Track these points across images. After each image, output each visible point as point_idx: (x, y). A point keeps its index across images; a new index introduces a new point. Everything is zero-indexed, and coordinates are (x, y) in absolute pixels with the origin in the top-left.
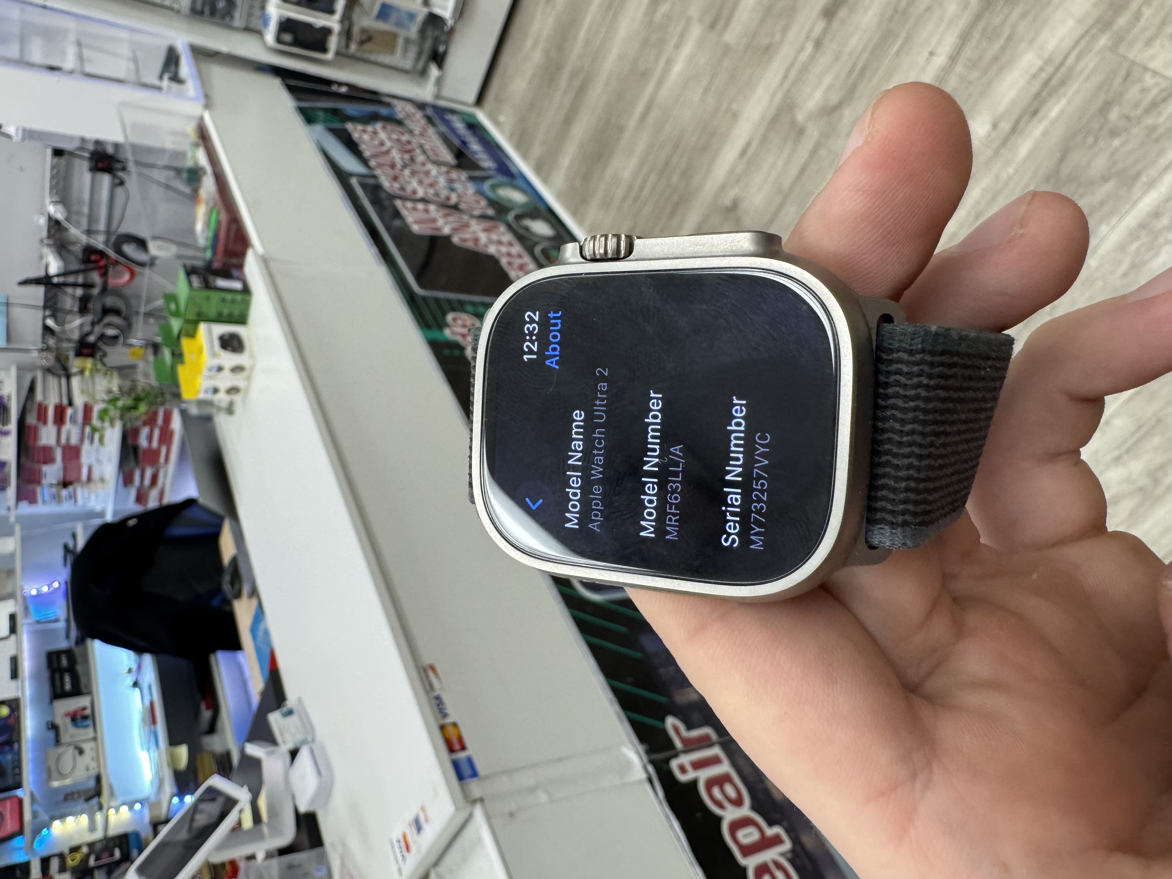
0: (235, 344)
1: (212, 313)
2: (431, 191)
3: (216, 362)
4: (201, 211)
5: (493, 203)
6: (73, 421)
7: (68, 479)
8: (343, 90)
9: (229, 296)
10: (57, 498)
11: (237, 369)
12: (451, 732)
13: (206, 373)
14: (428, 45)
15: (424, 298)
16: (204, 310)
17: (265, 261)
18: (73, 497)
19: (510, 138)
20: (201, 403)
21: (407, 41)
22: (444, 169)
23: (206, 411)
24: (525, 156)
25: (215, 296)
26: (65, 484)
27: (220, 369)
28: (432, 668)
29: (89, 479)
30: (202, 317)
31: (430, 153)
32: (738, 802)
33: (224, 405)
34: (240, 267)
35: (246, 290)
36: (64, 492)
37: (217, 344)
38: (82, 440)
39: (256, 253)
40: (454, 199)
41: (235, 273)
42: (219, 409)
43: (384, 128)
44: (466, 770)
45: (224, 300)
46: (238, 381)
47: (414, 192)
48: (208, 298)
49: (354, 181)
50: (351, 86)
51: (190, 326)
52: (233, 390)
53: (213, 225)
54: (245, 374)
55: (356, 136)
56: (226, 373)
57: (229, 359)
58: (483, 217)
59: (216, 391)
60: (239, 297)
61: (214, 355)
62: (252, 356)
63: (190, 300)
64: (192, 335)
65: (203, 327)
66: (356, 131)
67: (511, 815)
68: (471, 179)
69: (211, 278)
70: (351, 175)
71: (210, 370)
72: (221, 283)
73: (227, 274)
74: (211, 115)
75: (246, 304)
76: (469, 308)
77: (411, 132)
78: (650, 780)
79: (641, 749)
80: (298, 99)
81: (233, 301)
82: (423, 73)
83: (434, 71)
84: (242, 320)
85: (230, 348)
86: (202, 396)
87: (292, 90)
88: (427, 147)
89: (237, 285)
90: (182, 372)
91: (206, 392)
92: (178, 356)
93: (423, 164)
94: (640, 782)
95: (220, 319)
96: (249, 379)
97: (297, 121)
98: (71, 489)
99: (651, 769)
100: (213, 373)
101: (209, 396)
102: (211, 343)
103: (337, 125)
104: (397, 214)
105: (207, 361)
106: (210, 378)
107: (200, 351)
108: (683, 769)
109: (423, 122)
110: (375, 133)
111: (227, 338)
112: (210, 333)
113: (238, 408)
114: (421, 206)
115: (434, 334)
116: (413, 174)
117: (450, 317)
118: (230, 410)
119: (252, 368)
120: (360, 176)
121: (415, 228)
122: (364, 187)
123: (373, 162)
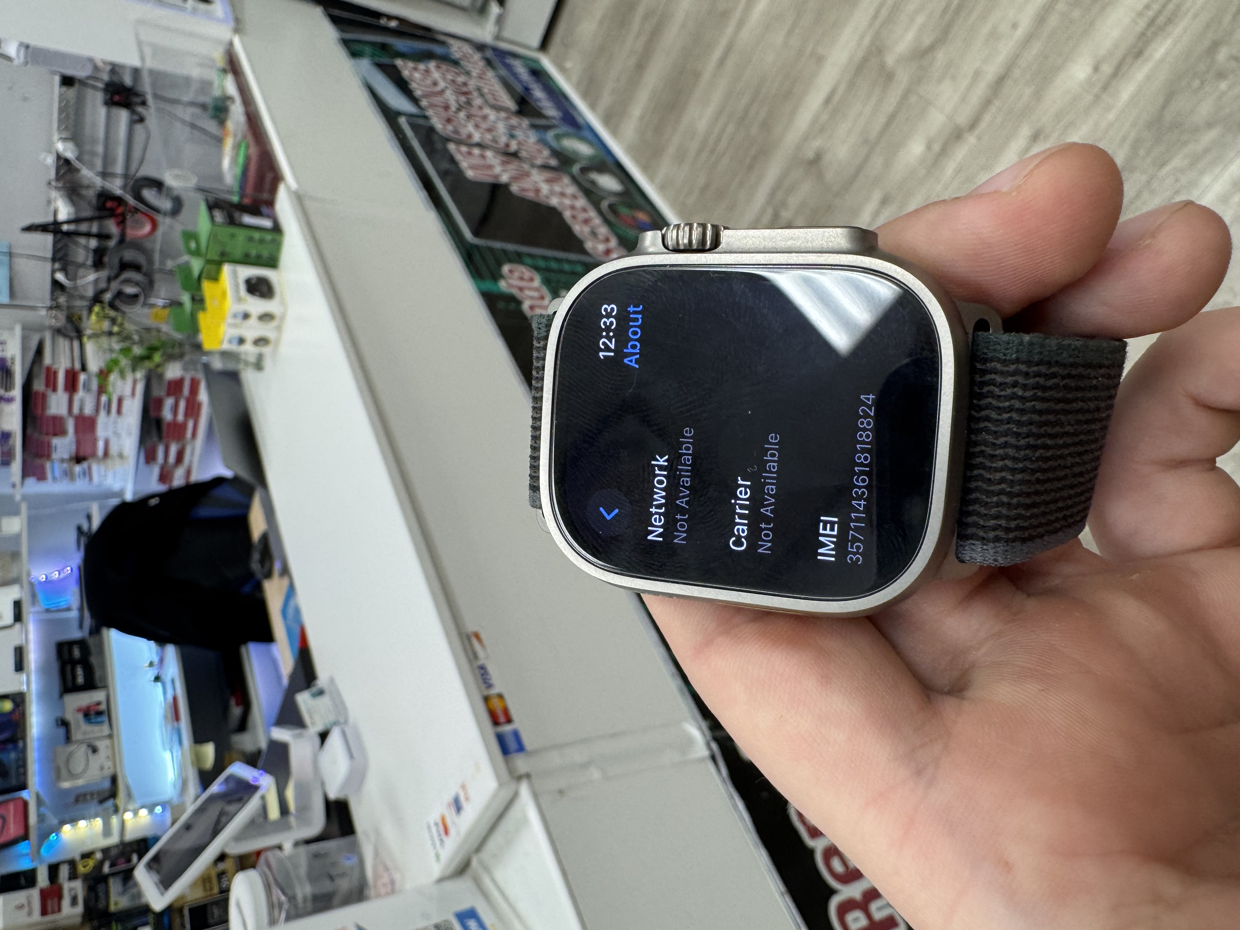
0: (265, 289)
1: (238, 253)
2: (488, 137)
3: (241, 308)
4: (229, 146)
5: (556, 153)
6: (87, 388)
7: (82, 454)
8: (393, 24)
9: (257, 235)
10: (69, 475)
11: (266, 317)
12: (497, 705)
13: (230, 320)
15: (477, 247)
16: (228, 249)
17: (299, 198)
18: (88, 474)
19: (577, 88)
20: (225, 355)
22: (503, 115)
23: (231, 366)
24: (592, 107)
25: (241, 234)
26: (79, 459)
27: (246, 316)
28: (477, 636)
29: (106, 454)
30: (225, 258)
31: (489, 97)
33: (252, 359)
34: (271, 203)
35: (277, 229)
36: (78, 469)
37: (243, 288)
38: (97, 410)
39: (288, 188)
40: (513, 145)
41: (264, 210)
42: (246, 364)
43: (438, 67)
44: (512, 745)
45: (251, 239)
46: (266, 330)
47: (470, 136)
48: (233, 236)
49: (402, 121)
50: (402, 22)
51: (213, 267)
52: (261, 341)
53: (242, 161)
54: (274, 323)
55: (406, 73)
56: (253, 321)
57: (256, 305)
58: (546, 167)
59: (241, 341)
60: (268, 237)
61: (239, 300)
62: (283, 303)
63: (213, 236)
64: (215, 278)
65: (227, 269)
66: (405, 67)
68: (534, 126)
69: (237, 214)
70: (399, 114)
71: (235, 316)
72: (248, 219)
73: (255, 211)
74: (241, 40)
75: (277, 244)
76: (528, 260)
77: (467, 73)
80: (342, 30)
81: (262, 241)
82: (482, 12)
83: (495, 9)
84: (272, 263)
85: (258, 293)
86: (226, 346)
87: (335, 20)
88: (485, 90)
89: (267, 223)
90: (204, 319)
91: (230, 341)
92: (199, 301)
93: (481, 108)
94: (701, 760)
95: (246, 260)
96: (279, 328)
97: (340, 53)
98: (85, 465)
100: (239, 321)
101: (234, 347)
102: (237, 286)
103: (385, 61)
104: (449, 157)
105: (230, 306)
106: (235, 326)
107: (224, 294)
109: (482, 64)
110: (427, 71)
111: (253, 282)
112: (235, 275)
113: (267, 363)
114: (476, 151)
115: (488, 286)
116: (469, 117)
117: (506, 268)
118: (259, 365)
119: (283, 317)
120: (410, 116)
121: (470, 174)
122: (414, 127)
123: (424, 103)
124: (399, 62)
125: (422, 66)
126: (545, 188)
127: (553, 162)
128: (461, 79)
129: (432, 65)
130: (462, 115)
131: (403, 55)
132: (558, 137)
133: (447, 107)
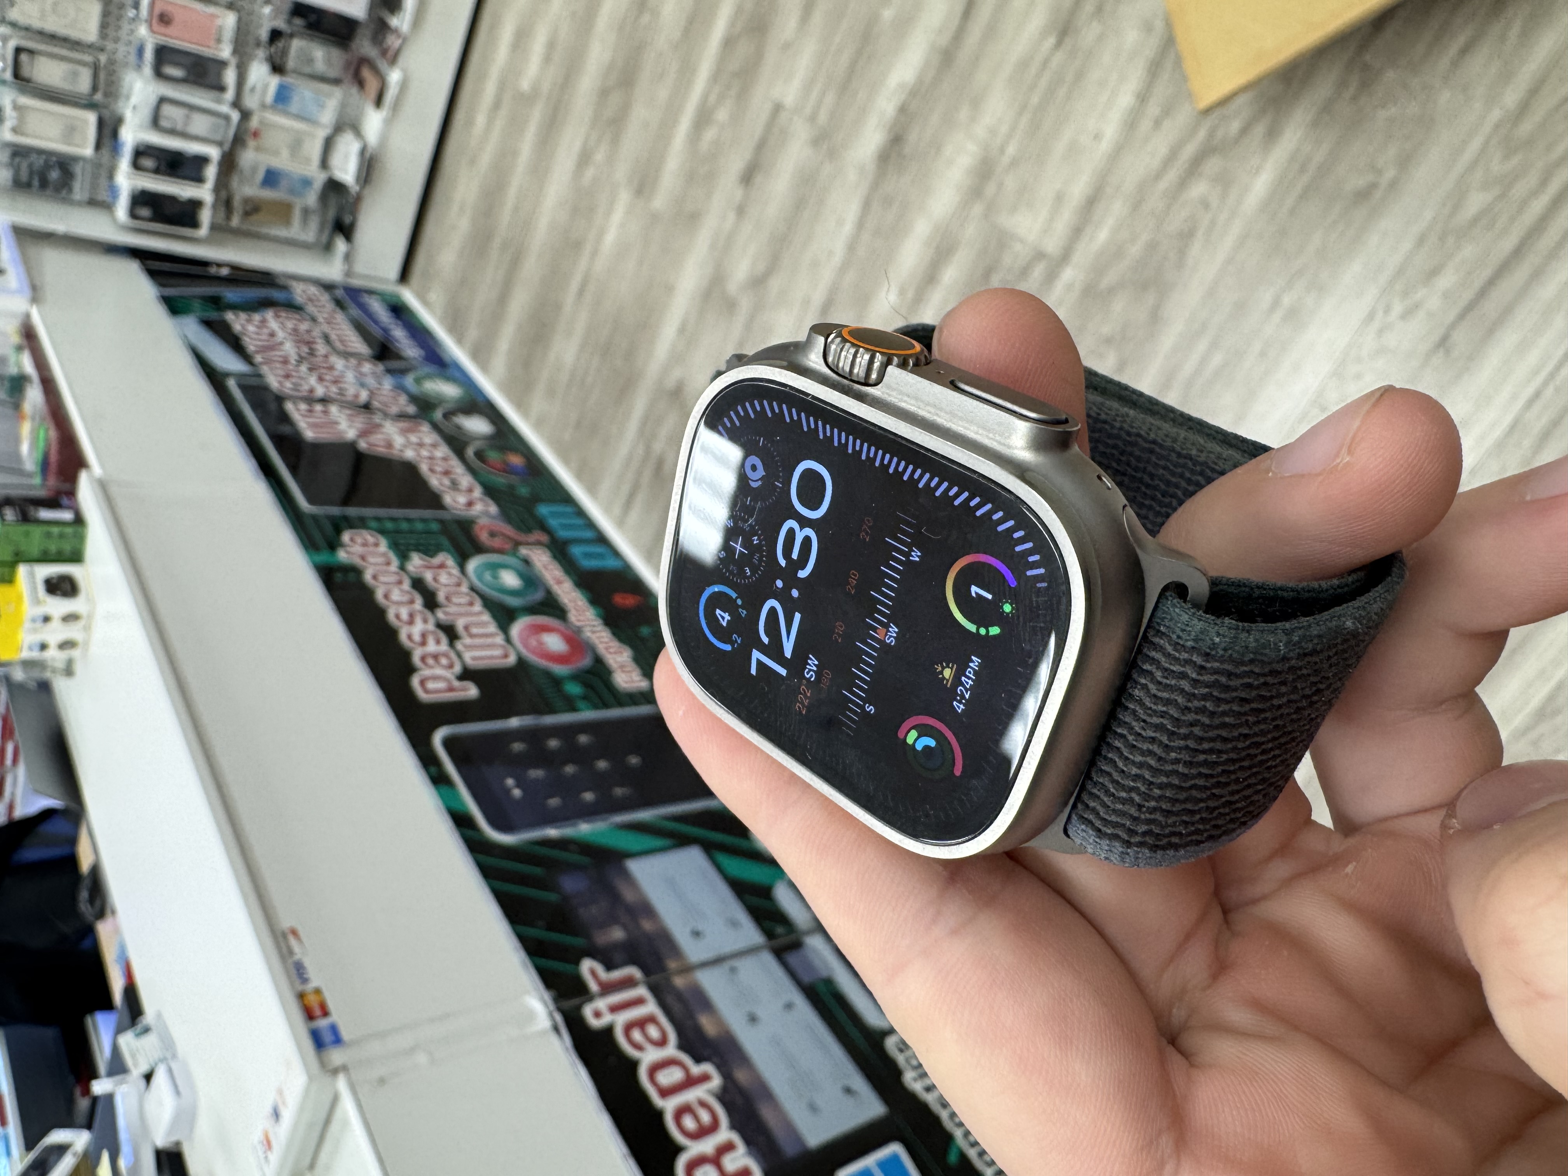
0: (68, 587)
1: (35, 551)
2: (334, 389)
3: (41, 611)
4: (26, 428)
5: (414, 399)
8: (225, 271)
9: (55, 530)
11: (70, 618)
12: (312, 1000)
13: (28, 625)
14: (331, 214)
15: (314, 518)
16: (23, 548)
17: (103, 486)
19: (442, 321)
20: (27, 664)
21: (306, 212)
22: (353, 361)
23: (36, 674)
24: (460, 341)
25: (36, 532)
27: (46, 619)
28: (294, 932)
30: (20, 557)
31: (338, 345)
32: (662, 1042)
33: (60, 665)
34: (71, 493)
35: (79, 521)
37: (41, 588)
39: (92, 475)
40: (364, 396)
41: (65, 501)
42: (54, 671)
43: (277, 316)
44: (328, 1037)
45: (48, 535)
46: (72, 632)
47: (311, 391)
48: (27, 534)
49: (232, 384)
50: (235, 268)
51: (6, 570)
52: (67, 645)
53: (41, 444)
54: (80, 624)
55: (237, 327)
56: (56, 624)
57: (58, 606)
58: (402, 416)
59: (43, 647)
60: (69, 530)
61: (37, 602)
62: (90, 600)
64: (9, 580)
65: (22, 570)
66: (237, 321)
67: (382, 1081)
68: (389, 371)
69: (32, 511)
70: (227, 375)
71: (34, 620)
72: (45, 514)
73: (53, 503)
74: (40, 312)
75: (80, 538)
76: (373, 524)
77: (314, 320)
78: (556, 1029)
79: (547, 996)
80: (161, 285)
81: (61, 536)
82: (328, 248)
83: (341, 245)
84: (76, 557)
85: (59, 593)
86: (25, 654)
87: (153, 274)
88: (333, 337)
89: (67, 516)
91: (30, 649)
93: (326, 356)
94: (543, 1033)
95: (45, 558)
96: (87, 629)
97: (159, 312)
99: (559, 1018)
100: (39, 624)
101: (35, 654)
102: (34, 589)
103: (213, 315)
104: (285, 418)
105: (29, 610)
106: (35, 631)
107: (20, 598)
108: (597, 1014)
109: (330, 306)
110: (264, 321)
111: (55, 581)
112: (32, 575)
113: (78, 668)
114: (318, 408)
115: (324, 558)
116: (311, 370)
117: (346, 537)
118: (69, 671)
119: (90, 616)
120: (239, 376)
121: (309, 434)
122: (244, 388)
123: (258, 359)
124: (230, 316)
125: (257, 317)
126: (398, 441)
127: (411, 409)
128: (304, 326)
129: (269, 314)
130: (304, 368)
131: (235, 307)
132: (418, 381)
133: (285, 361)
